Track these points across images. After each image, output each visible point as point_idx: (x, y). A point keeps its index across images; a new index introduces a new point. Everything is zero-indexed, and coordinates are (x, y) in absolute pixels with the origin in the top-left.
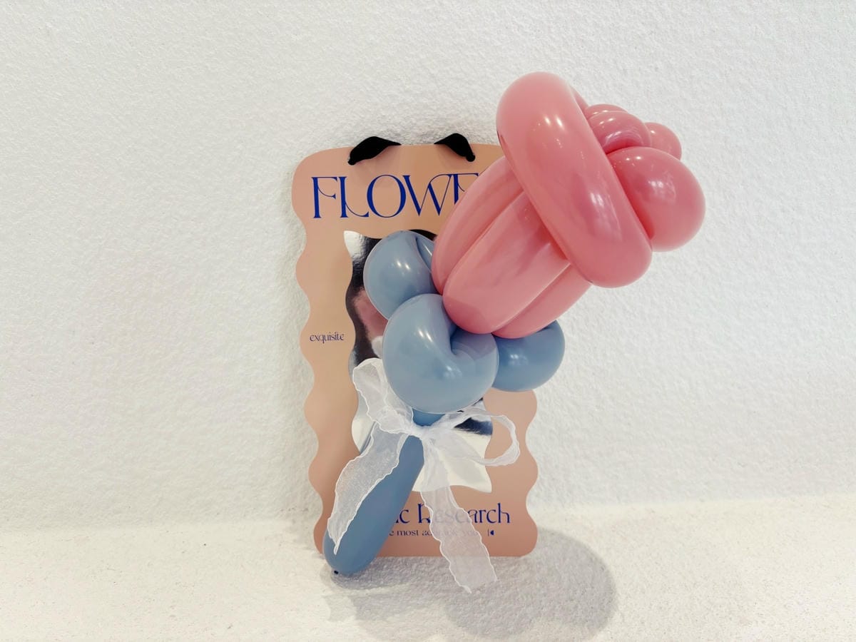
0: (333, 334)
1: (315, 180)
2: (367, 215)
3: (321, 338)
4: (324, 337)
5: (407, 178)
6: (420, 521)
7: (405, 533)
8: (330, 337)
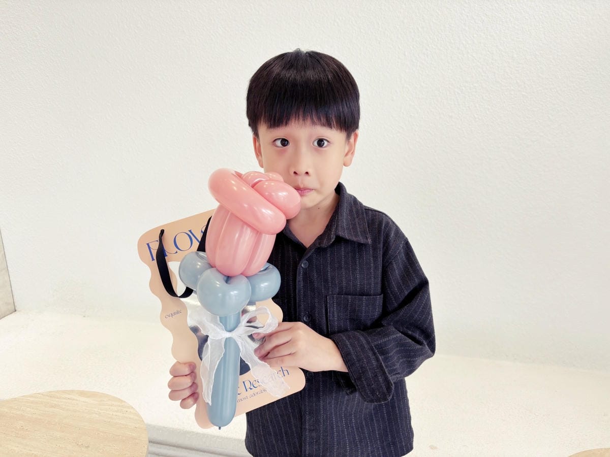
0: (176, 311)
1: (148, 244)
2: (177, 252)
3: (171, 315)
4: (172, 314)
5: (190, 231)
6: (247, 391)
7: (241, 400)
8: (175, 313)
